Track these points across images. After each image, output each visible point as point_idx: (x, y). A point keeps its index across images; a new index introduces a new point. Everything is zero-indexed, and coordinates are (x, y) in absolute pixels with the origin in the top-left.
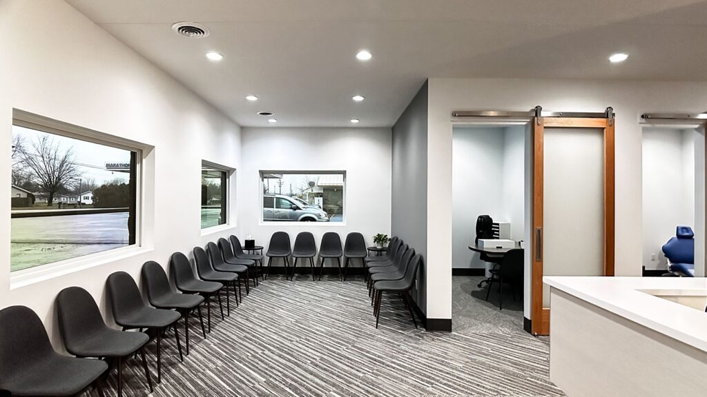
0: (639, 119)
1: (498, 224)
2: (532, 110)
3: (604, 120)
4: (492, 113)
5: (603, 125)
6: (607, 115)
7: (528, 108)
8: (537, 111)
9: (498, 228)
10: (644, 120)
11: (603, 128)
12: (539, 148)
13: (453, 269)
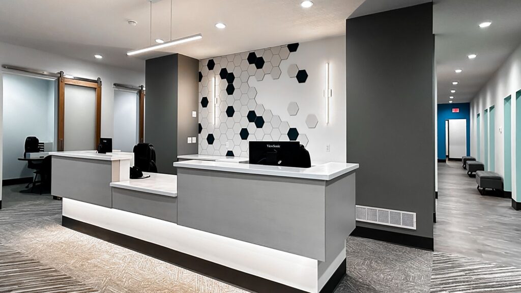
0: (113, 86)
1: (43, 143)
2: (59, 73)
3: (96, 84)
4: (45, 73)
5: (96, 86)
6: (98, 82)
7: (56, 71)
8: (61, 73)
9: (43, 146)
10: (115, 87)
11: (96, 88)
12: (62, 95)
13: (3, 181)
